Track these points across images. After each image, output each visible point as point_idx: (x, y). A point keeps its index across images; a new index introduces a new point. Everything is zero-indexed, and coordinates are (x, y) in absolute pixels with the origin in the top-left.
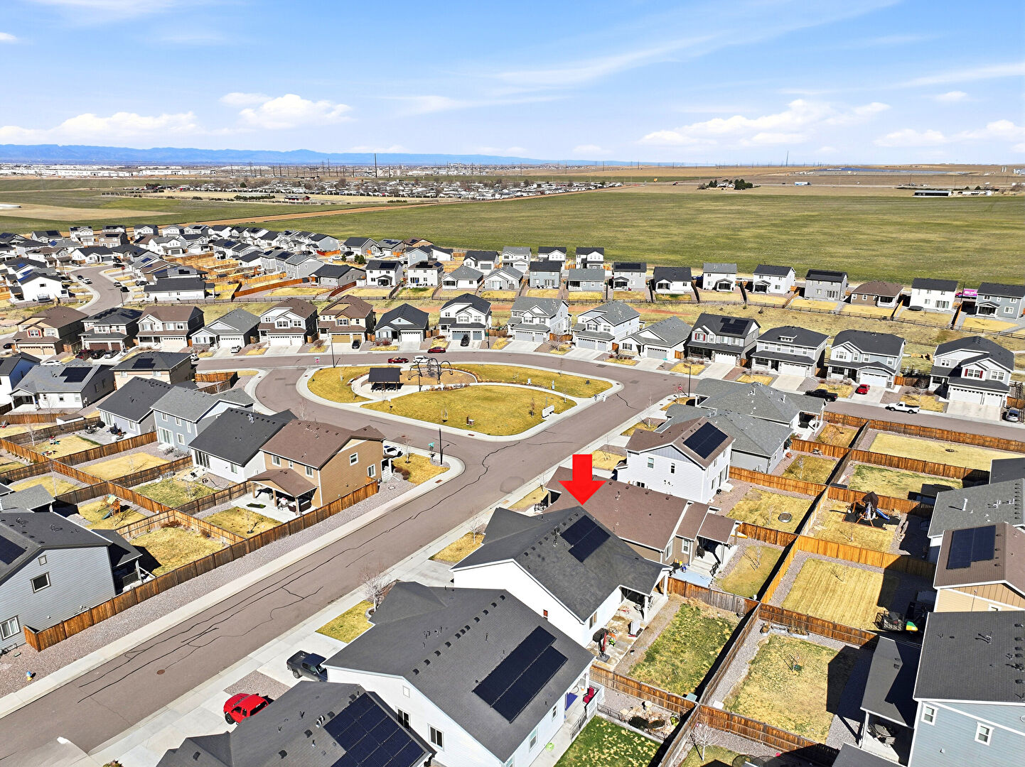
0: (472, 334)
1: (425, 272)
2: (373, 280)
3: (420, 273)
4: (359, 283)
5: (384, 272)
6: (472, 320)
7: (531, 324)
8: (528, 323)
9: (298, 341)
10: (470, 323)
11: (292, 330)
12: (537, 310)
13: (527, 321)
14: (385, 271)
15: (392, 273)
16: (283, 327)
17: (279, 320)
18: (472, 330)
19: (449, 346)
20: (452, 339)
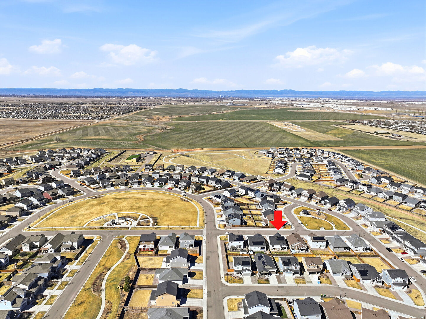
2: (349, 185)
14: (353, 184)
15: (355, 185)
17: (304, 193)
18: (342, 208)
19: (335, 210)
20: (337, 209)
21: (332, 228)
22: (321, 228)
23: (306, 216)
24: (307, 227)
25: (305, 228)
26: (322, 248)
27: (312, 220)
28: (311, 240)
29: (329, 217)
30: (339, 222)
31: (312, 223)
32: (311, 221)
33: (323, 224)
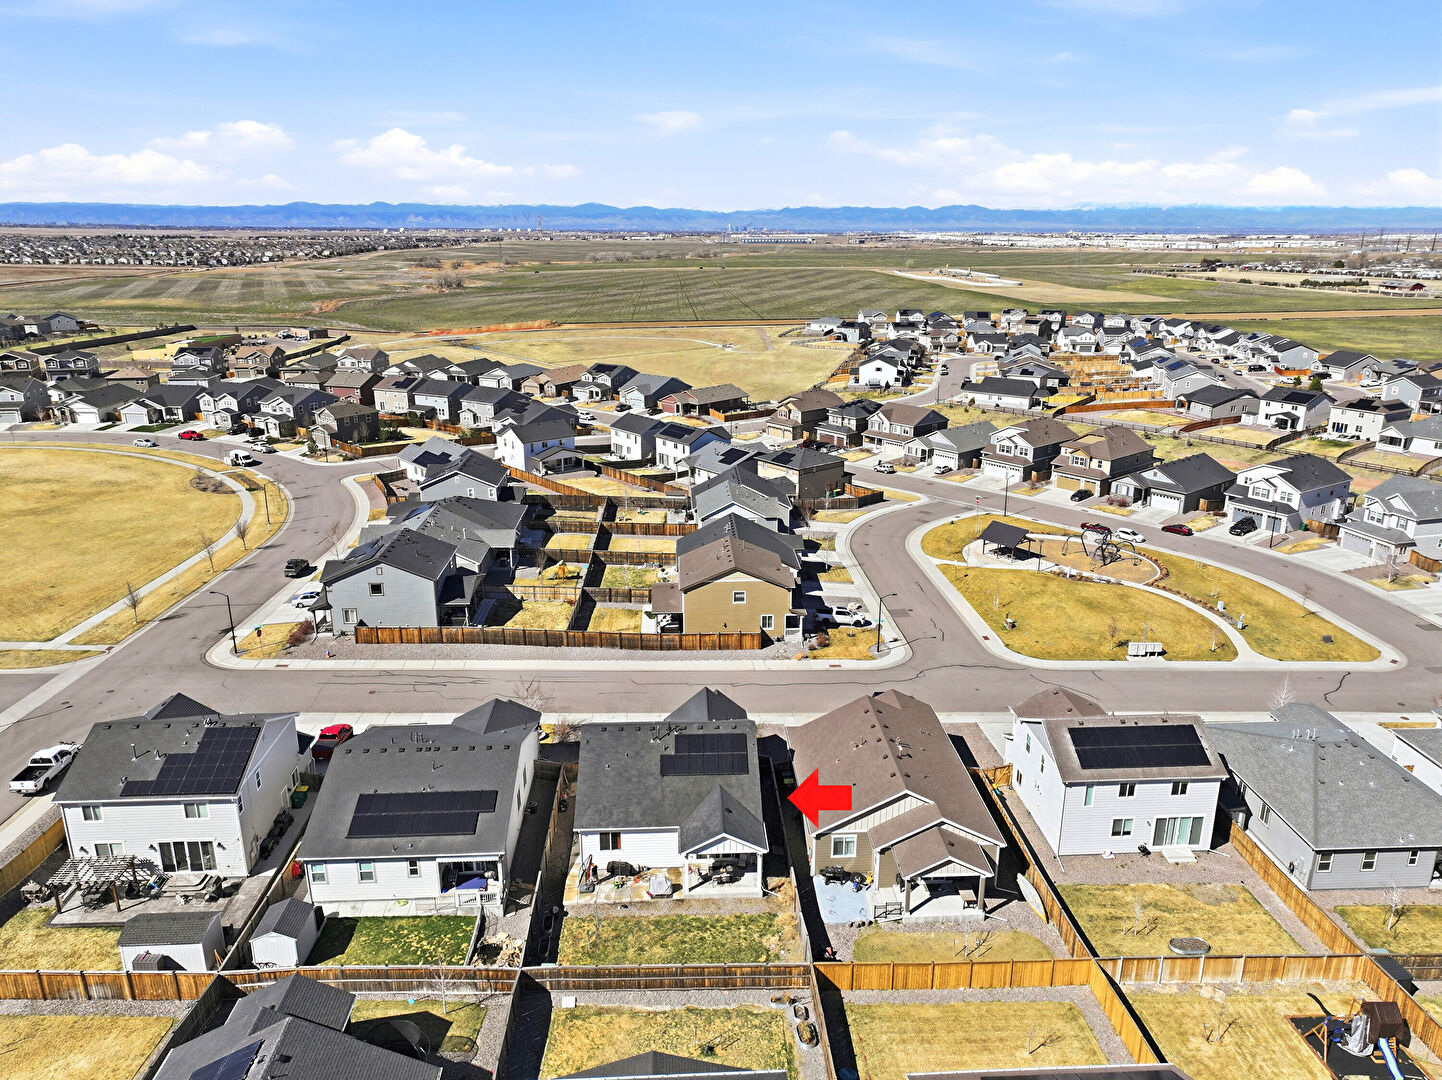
0: (1265, 519)
1: (1361, 416)
2: (1267, 416)
3: (1351, 418)
4: (1246, 419)
5: (1288, 408)
6: (1275, 497)
7: (1379, 525)
8: (1375, 523)
9: (1018, 475)
10: (1270, 500)
11: (1014, 460)
12: (1398, 503)
13: (1373, 518)
14: (1290, 406)
15: (1301, 411)
16: (1005, 453)
17: (1002, 443)
18: (1266, 513)
19: (1212, 529)
20: (1229, 521)
21: (1225, 649)
22: (1132, 648)
23: (1007, 563)
24: (1016, 638)
25: (996, 646)
26: (1178, 850)
27: (1053, 586)
28: (1052, 766)
29: (1182, 571)
30: (1270, 602)
31: (1052, 612)
32: (1045, 599)
33: (1147, 616)
